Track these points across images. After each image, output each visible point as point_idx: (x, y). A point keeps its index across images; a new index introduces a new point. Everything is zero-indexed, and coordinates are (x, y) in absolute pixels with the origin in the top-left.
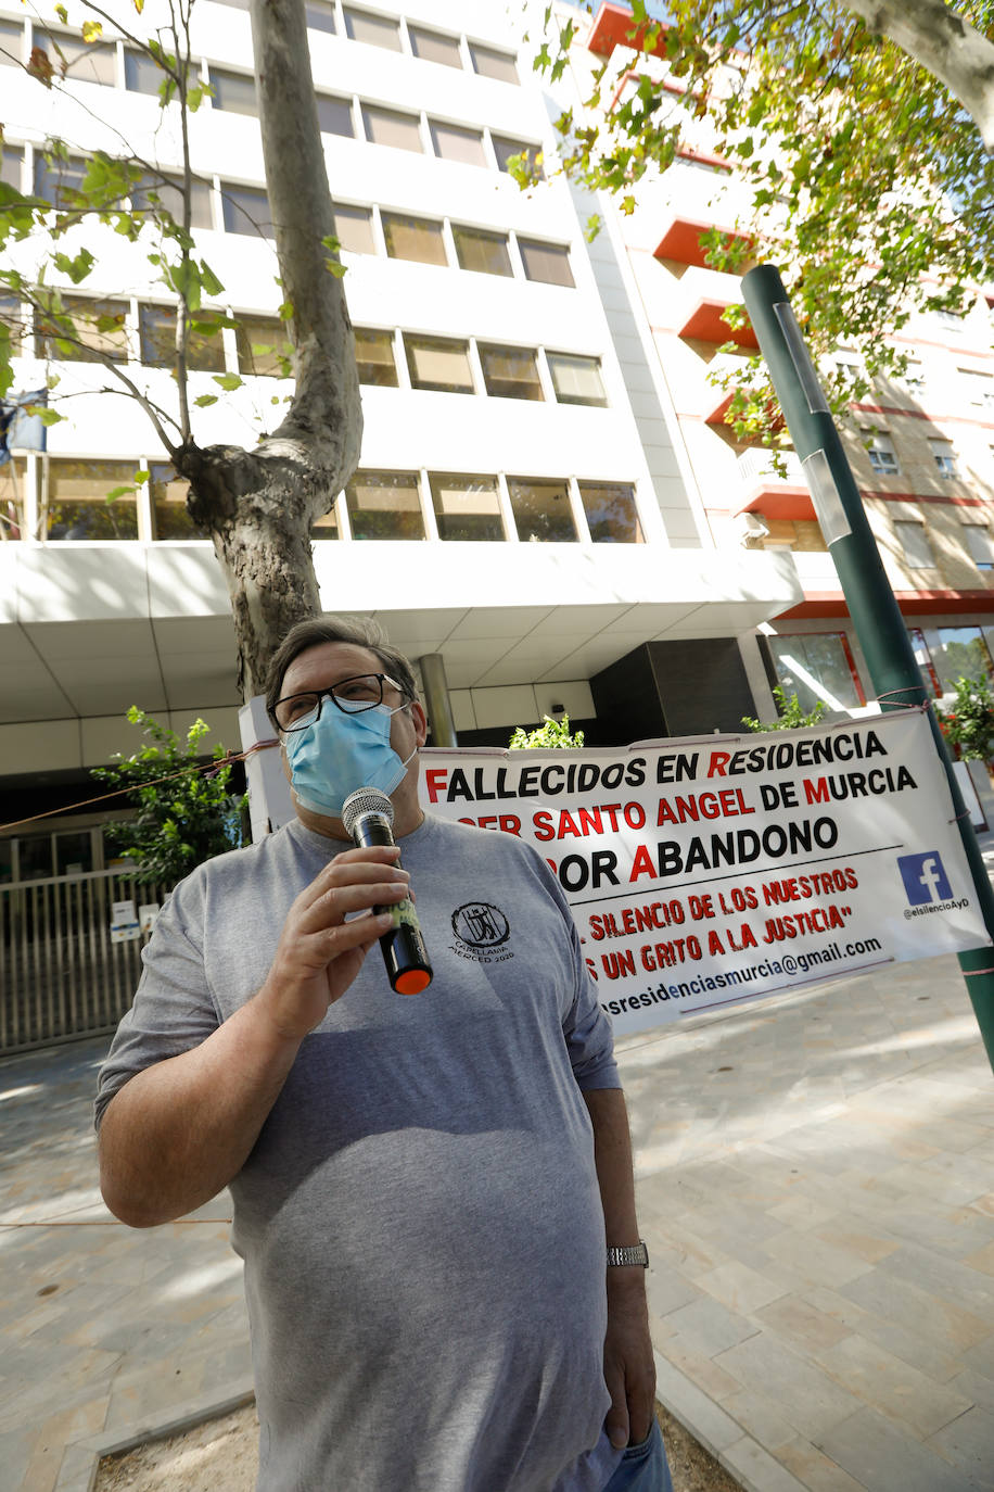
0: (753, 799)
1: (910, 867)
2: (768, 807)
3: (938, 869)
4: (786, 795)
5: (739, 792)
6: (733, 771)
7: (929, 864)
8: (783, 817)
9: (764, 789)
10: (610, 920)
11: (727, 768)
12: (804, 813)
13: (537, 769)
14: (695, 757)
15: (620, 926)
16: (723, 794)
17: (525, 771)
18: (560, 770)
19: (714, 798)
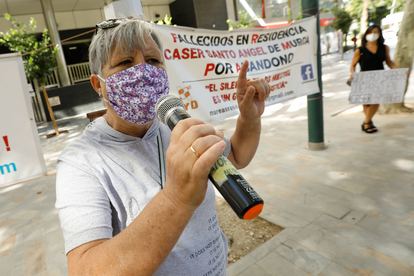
0: (266, 50)
1: (304, 69)
2: (271, 52)
3: (311, 70)
4: (276, 48)
5: (261, 48)
6: (259, 41)
7: (308, 68)
8: (277, 55)
9: (269, 47)
10: (227, 85)
11: (257, 40)
12: (283, 53)
13: (201, 37)
14: (248, 36)
15: (230, 86)
16: (257, 49)
17: (199, 37)
18: (208, 38)
19: (254, 50)
